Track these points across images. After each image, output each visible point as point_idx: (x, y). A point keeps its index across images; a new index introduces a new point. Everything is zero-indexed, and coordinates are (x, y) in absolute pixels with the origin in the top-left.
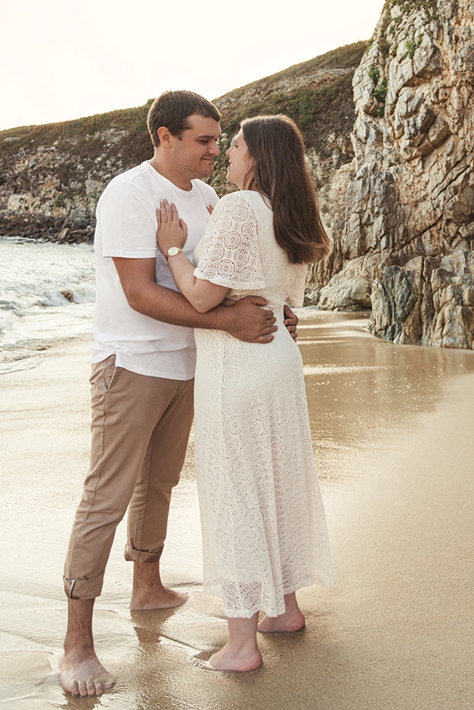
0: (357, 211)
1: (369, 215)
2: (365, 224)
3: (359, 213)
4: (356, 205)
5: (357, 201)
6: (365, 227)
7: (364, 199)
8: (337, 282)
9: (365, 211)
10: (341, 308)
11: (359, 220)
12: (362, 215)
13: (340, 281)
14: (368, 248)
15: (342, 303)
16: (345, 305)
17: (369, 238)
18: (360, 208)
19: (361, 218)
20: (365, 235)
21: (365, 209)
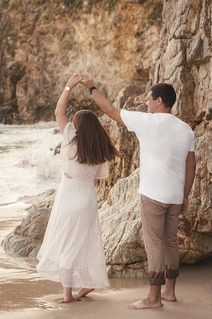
0: (177, 34)
1: (201, 42)
2: (193, 62)
3: (181, 38)
4: (177, 22)
5: (179, 12)
6: (194, 68)
7: (191, 6)
8: (122, 195)
9: (194, 34)
10: (119, 268)
11: (180, 54)
12: (186, 41)
13: (128, 193)
14: (198, 114)
15: (120, 256)
16: (125, 260)
17: (202, 93)
18: (183, 27)
19: (184, 49)
20: (194, 85)
21: (193, 28)
